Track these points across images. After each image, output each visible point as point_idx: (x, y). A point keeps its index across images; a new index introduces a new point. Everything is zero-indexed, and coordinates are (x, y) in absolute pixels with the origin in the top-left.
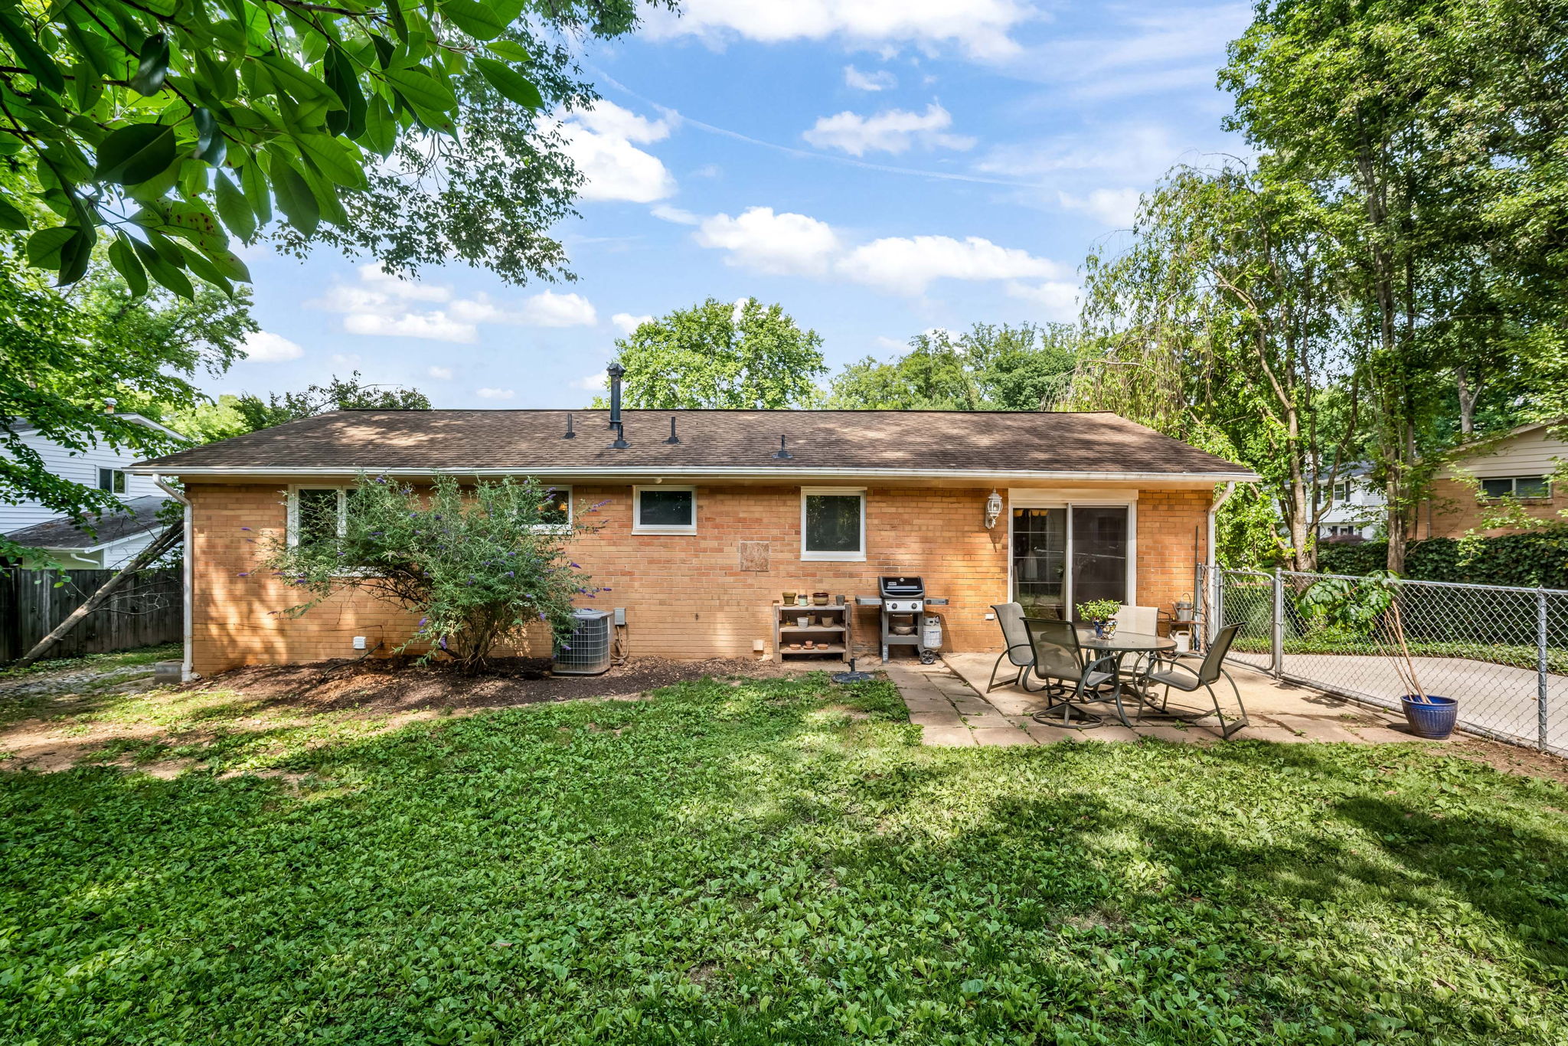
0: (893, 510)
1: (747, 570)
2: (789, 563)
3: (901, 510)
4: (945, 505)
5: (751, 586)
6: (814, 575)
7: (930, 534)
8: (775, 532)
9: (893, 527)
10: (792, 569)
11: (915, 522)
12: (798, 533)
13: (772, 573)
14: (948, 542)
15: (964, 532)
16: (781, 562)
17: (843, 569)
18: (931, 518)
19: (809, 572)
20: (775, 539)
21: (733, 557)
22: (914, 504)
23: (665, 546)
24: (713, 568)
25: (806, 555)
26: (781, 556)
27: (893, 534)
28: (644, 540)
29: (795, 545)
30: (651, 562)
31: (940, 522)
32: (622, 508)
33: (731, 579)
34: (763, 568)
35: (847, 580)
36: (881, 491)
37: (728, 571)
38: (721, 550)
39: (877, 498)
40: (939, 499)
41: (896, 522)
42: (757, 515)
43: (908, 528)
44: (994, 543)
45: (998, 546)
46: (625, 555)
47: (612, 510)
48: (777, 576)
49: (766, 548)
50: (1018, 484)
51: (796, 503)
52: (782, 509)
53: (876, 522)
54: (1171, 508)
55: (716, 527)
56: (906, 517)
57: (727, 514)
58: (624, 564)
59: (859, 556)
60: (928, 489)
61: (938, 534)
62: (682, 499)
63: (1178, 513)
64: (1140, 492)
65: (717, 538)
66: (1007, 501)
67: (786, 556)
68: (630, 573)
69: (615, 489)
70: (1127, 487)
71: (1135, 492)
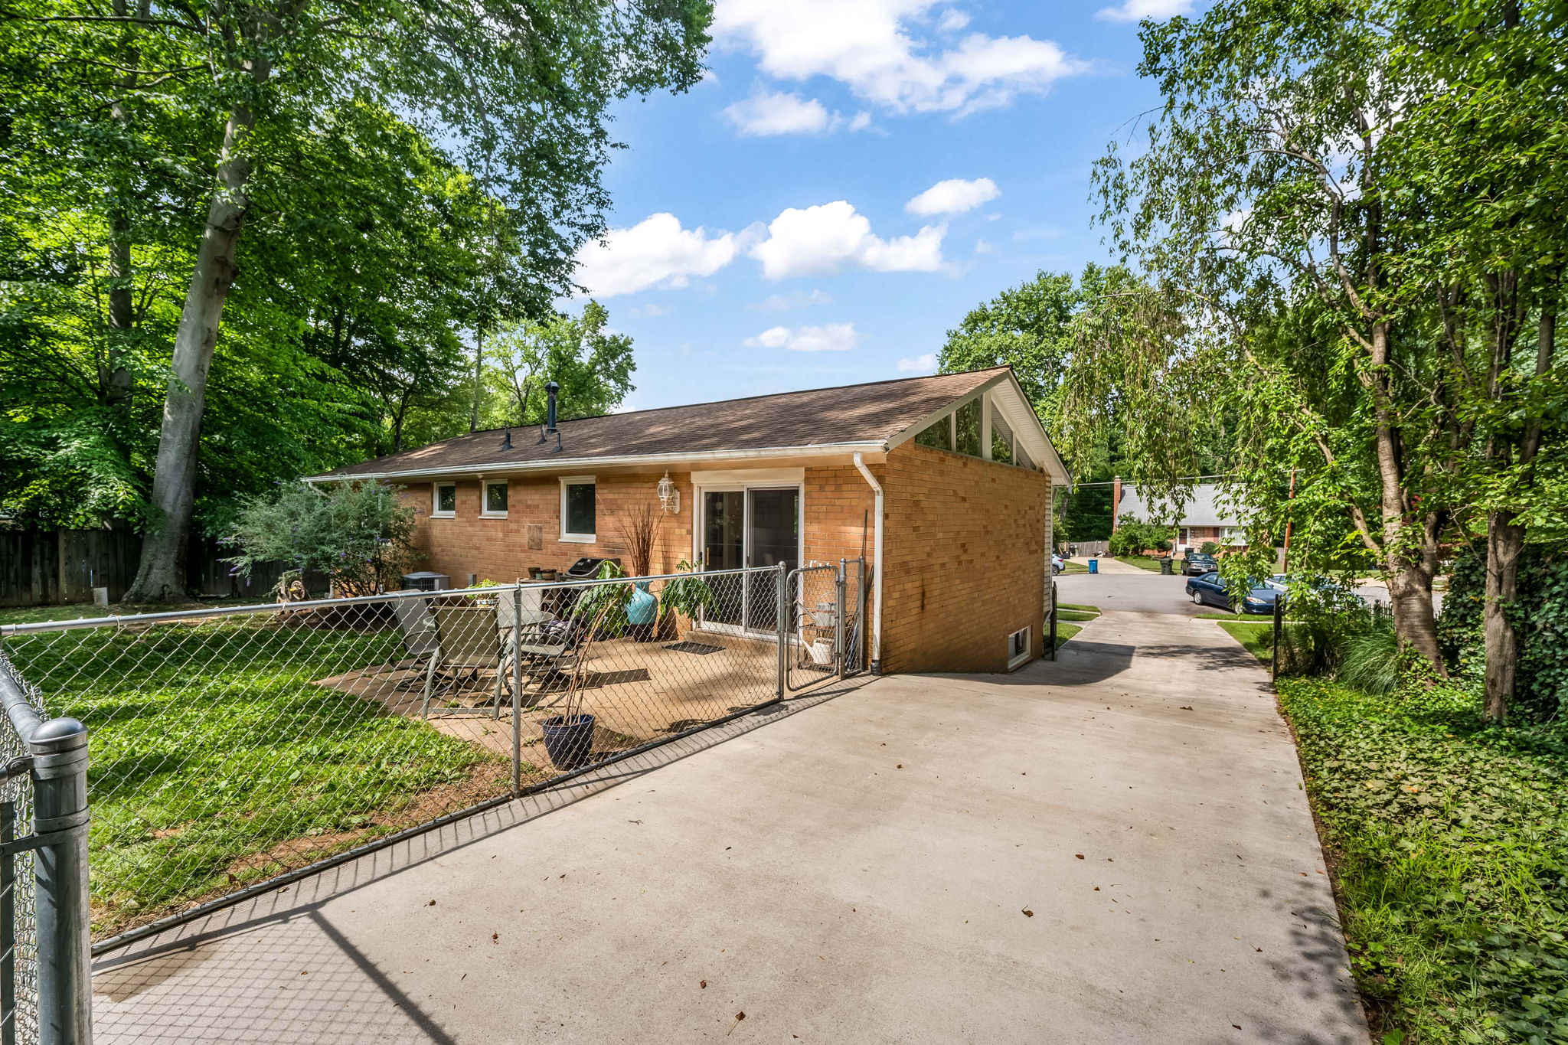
0: (612, 496)
1: (531, 548)
2: (554, 541)
3: (616, 496)
4: (646, 491)
5: (533, 561)
6: (566, 554)
8: (546, 516)
9: (612, 512)
10: (552, 547)
11: (626, 507)
12: (558, 517)
13: (542, 550)
15: (659, 517)
16: (548, 542)
17: (581, 550)
18: (635, 504)
19: (563, 551)
20: (546, 522)
21: (525, 537)
22: (625, 490)
23: (495, 527)
24: (514, 546)
25: (565, 537)
26: (548, 537)
27: (611, 518)
28: (488, 523)
29: (557, 527)
30: (488, 540)
31: (643, 507)
32: (477, 497)
33: (521, 555)
34: (538, 546)
36: (608, 477)
37: (521, 548)
38: (519, 531)
39: (607, 484)
40: (641, 485)
41: (614, 507)
42: (537, 503)
43: (622, 513)
44: (680, 527)
45: (684, 532)
46: (477, 534)
47: (473, 498)
48: (546, 554)
49: (540, 529)
50: (697, 467)
51: (558, 491)
52: (550, 496)
53: (603, 507)
54: (838, 488)
55: (517, 512)
56: (622, 502)
57: (521, 501)
58: (476, 541)
59: (591, 539)
60: (634, 475)
62: (502, 490)
63: (846, 495)
64: (807, 470)
65: (518, 521)
66: (691, 485)
67: (551, 537)
68: (478, 548)
69: (470, 483)
70: (795, 463)
71: (803, 469)
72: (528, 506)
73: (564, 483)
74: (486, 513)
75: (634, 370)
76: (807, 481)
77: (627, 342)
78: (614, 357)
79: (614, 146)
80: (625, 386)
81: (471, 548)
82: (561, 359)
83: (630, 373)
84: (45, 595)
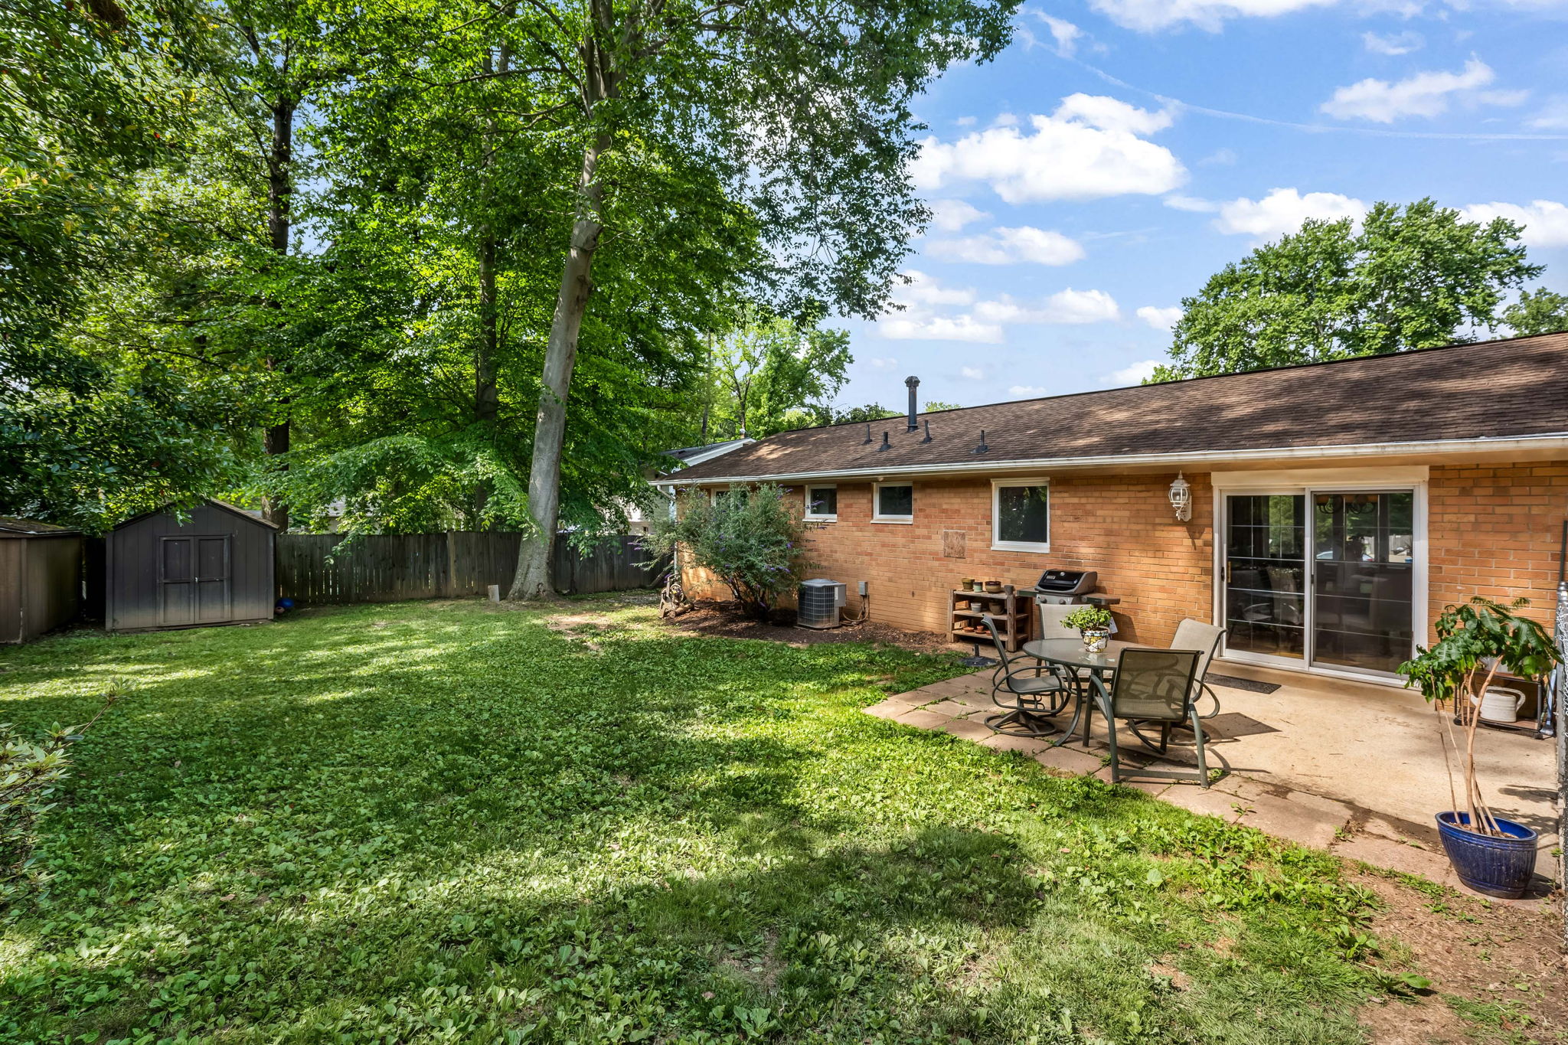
0: (1075, 500)
1: (949, 556)
2: (982, 551)
3: (1083, 501)
4: (1132, 494)
5: (951, 571)
6: (1002, 564)
7: (1115, 527)
8: (970, 522)
9: (1077, 519)
10: (984, 556)
11: (1099, 513)
12: (989, 523)
13: (968, 560)
14: (1136, 537)
15: (1154, 525)
16: (975, 551)
17: (1028, 560)
18: (1114, 510)
19: (1000, 561)
20: (970, 528)
21: (938, 544)
22: (1097, 494)
23: (892, 532)
24: (924, 553)
25: (999, 545)
26: (975, 544)
27: (1076, 525)
28: (880, 527)
29: (987, 534)
30: (883, 545)
31: (1127, 513)
32: (865, 501)
33: (936, 563)
34: (961, 555)
35: (1032, 571)
36: (1064, 480)
37: (935, 556)
38: (930, 538)
39: (1059, 488)
40: (1124, 487)
41: (1079, 513)
42: (956, 507)
43: (1091, 519)
44: (1193, 538)
45: (1199, 542)
46: (867, 539)
47: (860, 502)
48: (972, 563)
49: (963, 536)
51: (987, 495)
52: (976, 501)
53: (1059, 512)
55: (926, 517)
56: (1089, 507)
57: (934, 506)
58: (866, 547)
59: (1044, 548)
60: (1113, 477)
61: (1124, 526)
62: (906, 493)
63: (1516, 501)
64: (1432, 468)
65: (928, 527)
66: (1210, 488)
67: (980, 545)
68: (871, 554)
69: (861, 486)
70: (1415, 461)
71: (1426, 468)
72: (944, 511)
73: (996, 486)
74: (878, 517)
75: (851, 362)
76: (1433, 483)
77: (845, 335)
78: (830, 350)
79: (914, 128)
80: (839, 379)
81: (859, 554)
82: (781, 355)
83: (846, 365)
84: (438, 589)
